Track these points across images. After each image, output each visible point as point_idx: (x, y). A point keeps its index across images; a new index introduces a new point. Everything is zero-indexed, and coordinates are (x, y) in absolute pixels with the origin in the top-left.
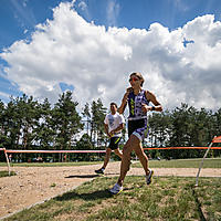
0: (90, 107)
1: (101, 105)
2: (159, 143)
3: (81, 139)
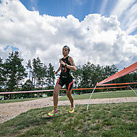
0: (32, 62)
1: (39, 61)
3: (25, 84)
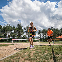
0: (26, 28)
2: (45, 38)
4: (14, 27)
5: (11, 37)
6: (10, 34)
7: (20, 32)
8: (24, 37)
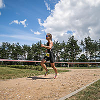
1: (90, 39)
3: (81, 57)
4: (64, 44)
5: (60, 59)
6: (59, 55)
7: (73, 49)
8: (83, 59)
